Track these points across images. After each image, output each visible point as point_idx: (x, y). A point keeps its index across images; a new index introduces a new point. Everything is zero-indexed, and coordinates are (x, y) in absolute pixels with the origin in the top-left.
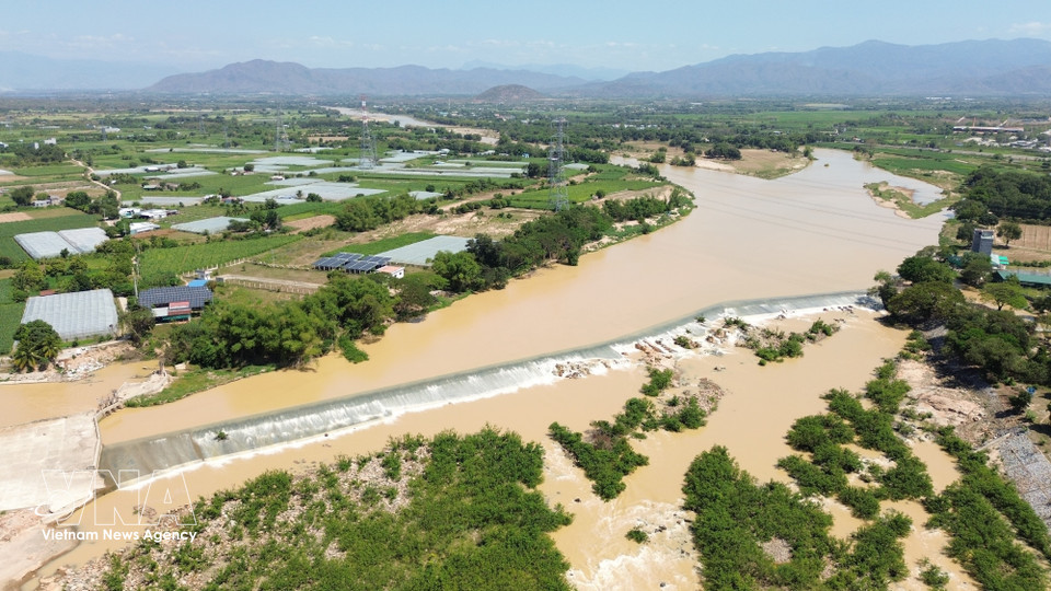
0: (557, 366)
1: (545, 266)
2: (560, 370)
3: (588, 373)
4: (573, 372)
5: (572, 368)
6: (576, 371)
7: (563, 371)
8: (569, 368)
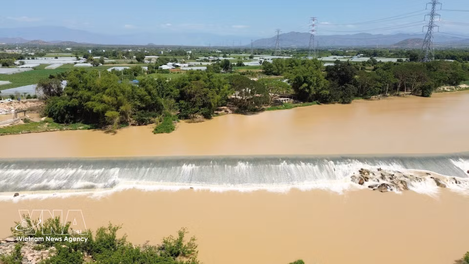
0: (361, 171)
1: (398, 95)
2: (363, 177)
3: (406, 188)
4: (382, 182)
5: (383, 177)
6: (387, 181)
7: (366, 179)
8: (378, 176)
